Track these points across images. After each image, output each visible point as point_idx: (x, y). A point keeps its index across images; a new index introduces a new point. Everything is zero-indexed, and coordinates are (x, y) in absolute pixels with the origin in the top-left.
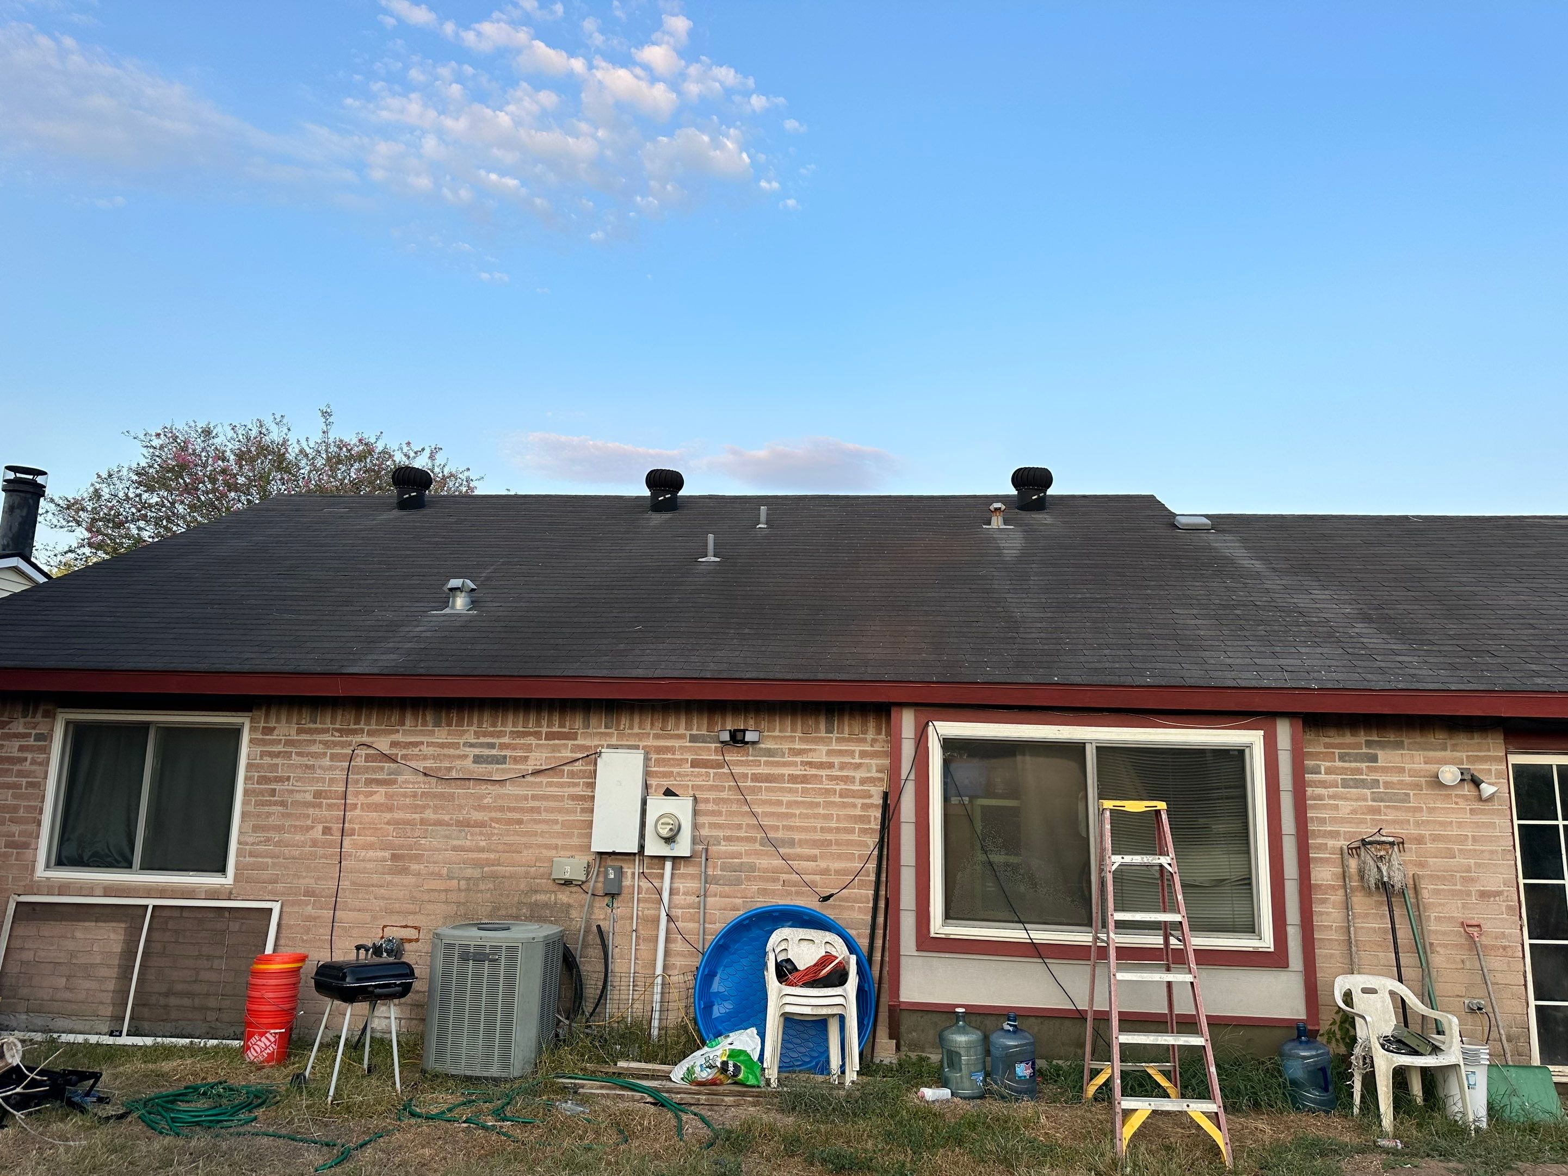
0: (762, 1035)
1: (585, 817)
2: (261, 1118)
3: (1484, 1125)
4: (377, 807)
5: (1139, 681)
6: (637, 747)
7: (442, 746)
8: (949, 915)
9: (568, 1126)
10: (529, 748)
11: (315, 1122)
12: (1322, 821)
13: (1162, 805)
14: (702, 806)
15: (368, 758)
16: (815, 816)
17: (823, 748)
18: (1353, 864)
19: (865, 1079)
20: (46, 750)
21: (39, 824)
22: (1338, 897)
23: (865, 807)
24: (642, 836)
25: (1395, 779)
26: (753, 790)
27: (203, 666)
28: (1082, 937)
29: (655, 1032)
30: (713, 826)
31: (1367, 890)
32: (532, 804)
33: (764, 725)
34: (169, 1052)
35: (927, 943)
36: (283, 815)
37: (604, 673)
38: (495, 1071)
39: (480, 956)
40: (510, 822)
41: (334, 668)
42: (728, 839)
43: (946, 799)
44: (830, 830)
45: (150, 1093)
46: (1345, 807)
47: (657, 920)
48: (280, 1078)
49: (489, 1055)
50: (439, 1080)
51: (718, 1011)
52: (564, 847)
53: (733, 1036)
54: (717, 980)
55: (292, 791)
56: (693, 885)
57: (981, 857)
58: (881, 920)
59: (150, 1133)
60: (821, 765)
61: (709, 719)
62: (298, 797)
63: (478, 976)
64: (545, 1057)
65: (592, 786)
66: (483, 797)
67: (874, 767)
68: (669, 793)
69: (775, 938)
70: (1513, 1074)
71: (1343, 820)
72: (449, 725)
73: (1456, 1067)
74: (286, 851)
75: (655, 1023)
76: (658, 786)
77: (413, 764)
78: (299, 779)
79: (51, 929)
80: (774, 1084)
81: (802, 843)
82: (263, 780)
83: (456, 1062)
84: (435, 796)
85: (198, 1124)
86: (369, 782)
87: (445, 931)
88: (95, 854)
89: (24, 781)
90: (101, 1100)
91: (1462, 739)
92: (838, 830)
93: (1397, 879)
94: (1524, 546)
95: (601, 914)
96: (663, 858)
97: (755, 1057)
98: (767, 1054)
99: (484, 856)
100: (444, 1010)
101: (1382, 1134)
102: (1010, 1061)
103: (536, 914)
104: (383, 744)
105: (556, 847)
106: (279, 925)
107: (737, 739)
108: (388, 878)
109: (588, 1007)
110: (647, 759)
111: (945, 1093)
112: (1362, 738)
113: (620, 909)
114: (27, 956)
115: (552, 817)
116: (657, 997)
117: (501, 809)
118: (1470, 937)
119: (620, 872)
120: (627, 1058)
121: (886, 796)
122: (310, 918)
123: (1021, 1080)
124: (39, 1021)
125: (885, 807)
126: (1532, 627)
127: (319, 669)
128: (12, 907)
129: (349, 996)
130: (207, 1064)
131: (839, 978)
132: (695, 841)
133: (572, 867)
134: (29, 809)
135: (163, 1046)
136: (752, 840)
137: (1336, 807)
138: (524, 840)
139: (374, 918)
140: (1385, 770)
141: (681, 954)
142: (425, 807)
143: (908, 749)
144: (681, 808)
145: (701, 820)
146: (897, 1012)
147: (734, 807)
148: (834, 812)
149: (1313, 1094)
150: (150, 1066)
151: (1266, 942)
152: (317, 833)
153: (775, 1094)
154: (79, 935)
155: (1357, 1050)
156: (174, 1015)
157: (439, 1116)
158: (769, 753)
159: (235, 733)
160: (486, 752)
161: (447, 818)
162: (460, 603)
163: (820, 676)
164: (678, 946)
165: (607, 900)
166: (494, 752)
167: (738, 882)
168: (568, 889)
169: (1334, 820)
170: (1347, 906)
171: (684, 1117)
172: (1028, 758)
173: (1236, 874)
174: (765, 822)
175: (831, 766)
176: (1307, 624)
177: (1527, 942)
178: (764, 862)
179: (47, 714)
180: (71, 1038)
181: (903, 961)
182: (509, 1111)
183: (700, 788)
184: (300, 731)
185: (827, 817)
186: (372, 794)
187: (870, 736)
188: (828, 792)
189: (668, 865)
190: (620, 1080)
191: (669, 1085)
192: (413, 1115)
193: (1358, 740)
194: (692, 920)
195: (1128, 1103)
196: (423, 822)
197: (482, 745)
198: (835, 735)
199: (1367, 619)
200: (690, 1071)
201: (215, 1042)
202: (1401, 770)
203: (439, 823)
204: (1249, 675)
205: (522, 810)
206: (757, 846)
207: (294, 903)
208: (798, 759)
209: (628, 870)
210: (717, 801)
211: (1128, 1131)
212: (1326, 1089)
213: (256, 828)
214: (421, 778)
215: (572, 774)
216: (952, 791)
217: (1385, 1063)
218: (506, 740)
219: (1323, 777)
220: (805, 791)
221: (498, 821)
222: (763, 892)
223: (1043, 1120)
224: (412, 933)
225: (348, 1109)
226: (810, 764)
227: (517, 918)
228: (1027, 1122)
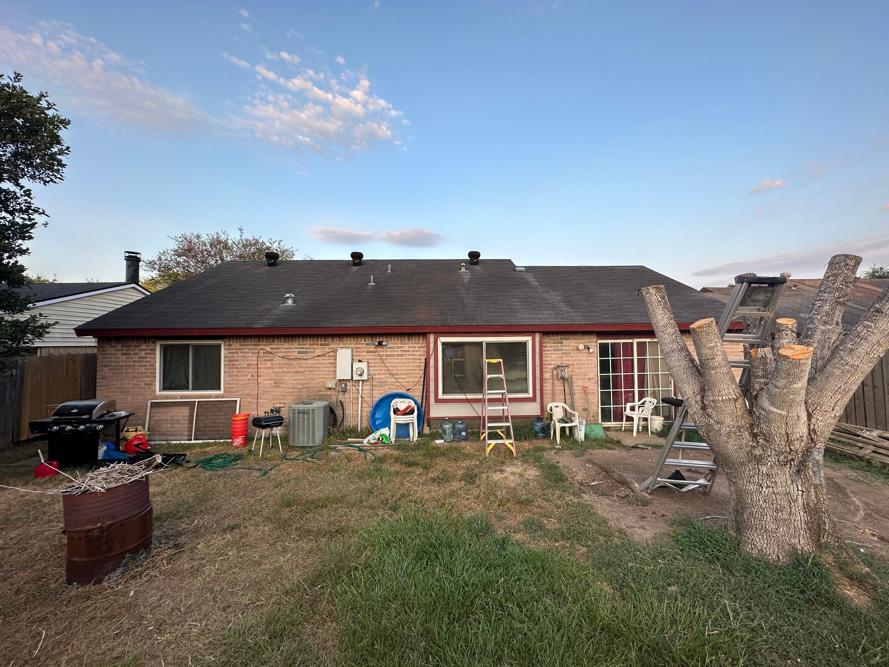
0: (390, 429)
1: (334, 369)
2: (239, 463)
3: (583, 440)
4: (268, 368)
5: (498, 324)
6: (349, 348)
7: (287, 349)
8: (444, 392)
9: (333, 459)
10: (315, 349)
11: (256, 463)
12: (547, 361)
13: (501, 360)
14: (370, 365)
15: (264, 353)
16: (405, 366)
17: (407, 346)
18: (555, 372)
19: (420, 439)
20: (154, 354)
21: (155, 377)
22: (551, 381)
23: (420, 363)
24: (352, 374)
25: (567, 348)
26: (386, 359)
27: (205, 326)
28: (480, 396)
29: (359, 430)
30: (374, 370)
31: (558, 379)
32: (317, 365)
33: (388, 339)
34: (208, 445)
35: (437, 400)
36: (238, 371)
37: (337, 326)
38: (310, 444)
39: (304, 412)
40: (310, 371)
41: (250, 326)
42: (379, 374)
43: (443, 359)
44: (409, 370)
45: (203, 458)
46: (554, 357)
47: (358, 398)
48: (244, 450)
49: (309, 440)
50: (293, 448)
51: (377, 423)
52: (328, 378)
53: (381, 430)
54: (377, 414)
55: (240, 364)
56: (369, 388)
57: (453, 375)
58: (425, 395)
59: (204, 470)
60: (406, 351)
61: (372, 338)
62: (242, 366)
63: (303, 418)
64: (325, 439)
65: (336, 360)
66: (302, 364)
67: (423, 351)
68: (360, 361)
69: (393, 402)
70: (592, 426)
71: (553, 360)
72: (289, 342)
73: (577, 426)
74: (240, 382)
75: (359, 427)
76: (356, 359)
77: (278, 354)
78: (242, 360)
79: (163, 410)
80: (393, 442)
81: (401, 374)
82: (230, 361)
83: (299, 443)
84: (286, 364)
85: (219, 466)
86: (265, 360)
87: (292, 405)
88: (176, 386)
89: (148, 364)
90: (187, 462)
91: (586, 337)
92: (412, 370)
93: (566, 376)
94: (612, 276)
95: (341, 397)
96: (359, 380)
97: (388, 436)
98: (391, 435)
99: (303, 381)
100: (294, 429)
101: (557, 445)
102: (460, 431)
103: (321, 398)
104: (268, 349)
105: (326, 378)
106: (240, 405)
107: (380, 344)
108: (274, 389)
109: (339, 424)
110: (352, 351)
111: (442, 441)
112: (559, 337)
113: (347, 396)
114: (157, 418)
115: (324, 369)
116: (359, 420)
117: (308, 367)
118: (585, 390)
119: (346, 385)
120: (351, 437)
121: (426, 359)
122: (249, 402)
123: (464, 436)
124: (163, 438)
125: (426, 362)
126: (608, 303)
127: (245, 327)
128: (149, 404)
129: (264, 427)
130: (221, 448)
131: (412, 412)
132: (368, 375)
133: (331, 384)
134: (151, 373)
135: (206, 443)
136: (386, 374)
137: (551, 357)
138: (316, 376)
139: (270, 401)
140: (565, 346)
141: (366, 407)
142: (283, 367)
143: (432, 346)
144: (364, 366)
145: (370, 369)
146: (429, 420)
147: (380, 365)
148: (411, 365)
149: (541, 435)
150: (203, 450)
151: (531, 395)
152: (249, 376)
153: (394, 445)
154: (174, 411)
155: (552, 423)
156: (208, 433)
157: (294, 459)
158: (390, 348)
159: (219, 346)
160: (302, 350)
161: (291, 370)
162: (290, 302)
163: (405, 325)
164: (365, 405)
165: (342, 393)
166: (304, 350)
167: (382, 386)
168: (330, 390)
169: (551, 360)
170: (553, 384)
171: (367, 454)
172: (467, 347)
173: (524, 377)
174: (390, 368)
175: (409, 351)
176: (547, 303)
177: (600, 390)
178: (389, 380)
179: (153, 342)
180: (175, 442)
181: (431, 406)
182: (315, 456)
183: (369, 359)
184: (240, 345)
185: (409, 366)
186: (266, 364)
187: (421, 342)
188: (408, 359)
189: (361, 382)
190: (348, 444)
191: (363, 445)
192: (286, 459)
193: (558, 338)
194: (369, 397)
195: (489, 442)
196: (283, 372)
197: (300, 348)
198: (410, 342)
199: (564, 301)
200: (369, 441)
201: (223, 440)
202: (569, 346)
203: (288, 372)
204: (528, 321)
205: (314, 367)
206: (388, 376)
207: (244, 398)
208: (399, 349)
209: (348, 384)
210: (375, 363)
211: (488, 450)
212: (544, 433)
213: (229, 376)
214: (281, 359)
215: (329, 356)
216: (445, 357)
217: (558, 426)
218: (307, 346)
219: (548, 348)
220: (402, 359)
221: (307, 371)
222: (390, 389)
223: (468, 447)
224: (283, 405)
225: (266, 459)
226: (403, 351)
227: (315, 399)
228: (463, 448)
